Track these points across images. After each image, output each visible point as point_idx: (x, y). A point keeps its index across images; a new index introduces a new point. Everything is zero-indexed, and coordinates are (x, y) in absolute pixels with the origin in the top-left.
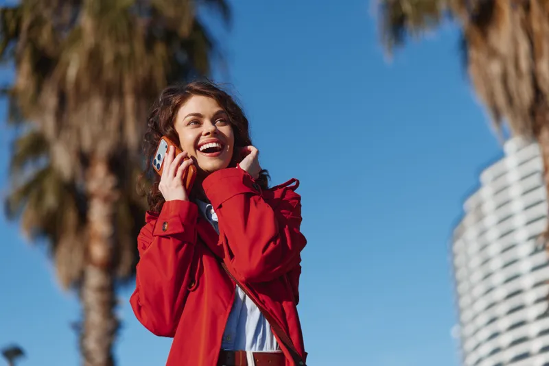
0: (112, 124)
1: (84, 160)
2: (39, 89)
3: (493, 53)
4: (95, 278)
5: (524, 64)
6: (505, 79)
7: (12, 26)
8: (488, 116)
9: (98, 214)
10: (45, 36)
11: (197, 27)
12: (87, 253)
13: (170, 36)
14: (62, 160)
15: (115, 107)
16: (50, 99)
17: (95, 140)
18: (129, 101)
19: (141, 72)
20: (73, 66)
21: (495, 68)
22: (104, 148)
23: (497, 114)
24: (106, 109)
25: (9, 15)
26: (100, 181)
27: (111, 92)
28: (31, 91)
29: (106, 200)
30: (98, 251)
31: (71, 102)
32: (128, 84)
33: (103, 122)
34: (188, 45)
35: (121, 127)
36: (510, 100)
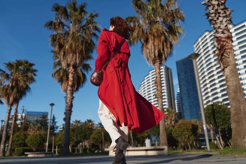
0: (74, 59)
1: (68, 65)
3: (147, 48)
4: (69, 88)
5: (153, 51)
6: (149, 53)
7: (55, 39)
8: (147, 60)
9: (70, 76)
10: (62, 41)
11: (91, 40)
12: (68, 83)
13: (86, 43)
14: (64, 65)
15: (75, 56)
16: (62, 53)
17: (70, 62)
18: (77, 55)
19: (80, 49)
20: (67, 46)
21: (148, 51)
22: (72, 63)
24: (73, 55)
25: (54, 36)
26: (71, 69)
27: (74, 52)
28: (58, 51)
29: (72, 73)
30: (70, 83)
31: (66, 54)
32: (77, 52)
33: (72, 58)
34: (90, 44)
35: (76, 59)
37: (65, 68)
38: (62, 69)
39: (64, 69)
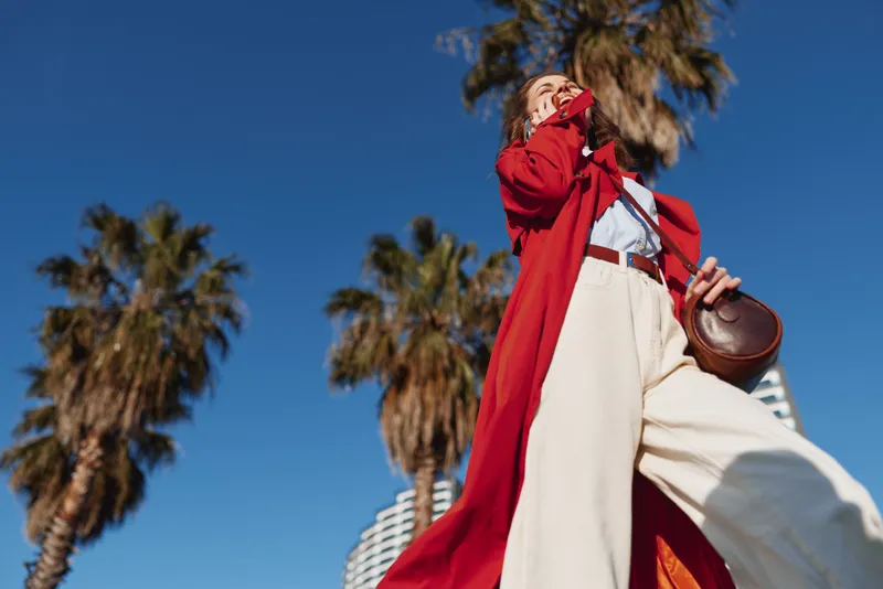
0: (115, 408)
1: (84, 431)
2: (67, 371)
3: (398, 410)
4: (60, 527)
5: (416, 422)
6: (402, 428)
7: (62, 322)
8: (388, 452)
9: (80, 476)
11: (201, 352)
12: (61, 506)
13: (182, 357)
14: (67, 426)
15: (121, 397)
16: (72, 381)
17: (97, 418)
18: (133, 395)
19: (150, 376)
20: (100, 360)
21: (397, 420)
22: (102, 425)
23: (394, 454)
24: (114, 397)
26: (91, 450)
27: (122, 386)
29: (90, 466)
30: (70, 506)
31: (88, 385)
32: (137, 383)
33: (107, 406)
34: (191, 365)
35: (121, 413)
36: (403, 442)
37: (65, 440)
38: (52, 443)
39: (59, 445)
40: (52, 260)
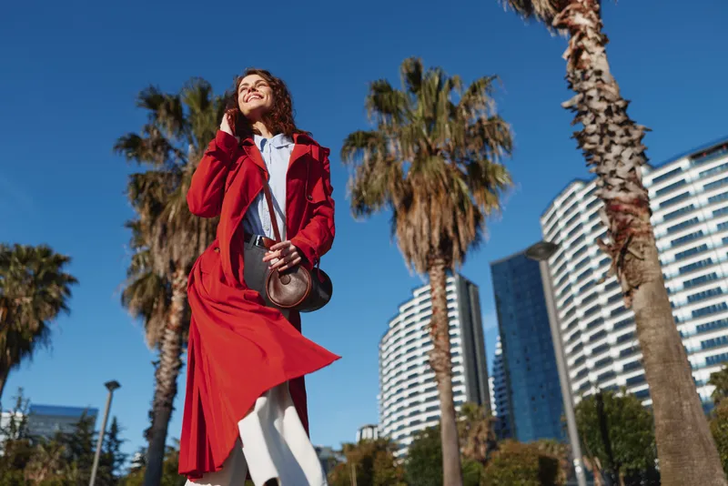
0: (192, 247)
1: (173, 266)
2: (153, 222)
3: (409, 224)
4: (170, 336)
5: (425, 232)
6: (414, 237)
7: (141, 184)
8: (404, 257)
9: (177, 298)
10: (159, 192)
12: (168, 321)
15: (194, 237)
16: (158, 230)
17: (181, 255)
18: (203, 235)
20: (173, 211)
21: (410, 232)
22: (184, 262)
23: (409, 255)
24: (189, 237)
25: (140, 178)
26: (180, 279)
27: (193, 228)
28: (149, 223)
29: (182, 290)
30: (174, 320)
31: (170, 232)
33: (186, 245)
35: (197, 249)
37: (162, 274)
38: (153, 277)
39: (158, 277)
40: (122, 139)
